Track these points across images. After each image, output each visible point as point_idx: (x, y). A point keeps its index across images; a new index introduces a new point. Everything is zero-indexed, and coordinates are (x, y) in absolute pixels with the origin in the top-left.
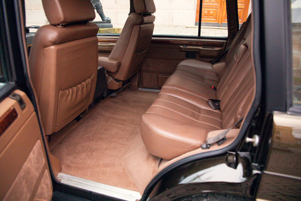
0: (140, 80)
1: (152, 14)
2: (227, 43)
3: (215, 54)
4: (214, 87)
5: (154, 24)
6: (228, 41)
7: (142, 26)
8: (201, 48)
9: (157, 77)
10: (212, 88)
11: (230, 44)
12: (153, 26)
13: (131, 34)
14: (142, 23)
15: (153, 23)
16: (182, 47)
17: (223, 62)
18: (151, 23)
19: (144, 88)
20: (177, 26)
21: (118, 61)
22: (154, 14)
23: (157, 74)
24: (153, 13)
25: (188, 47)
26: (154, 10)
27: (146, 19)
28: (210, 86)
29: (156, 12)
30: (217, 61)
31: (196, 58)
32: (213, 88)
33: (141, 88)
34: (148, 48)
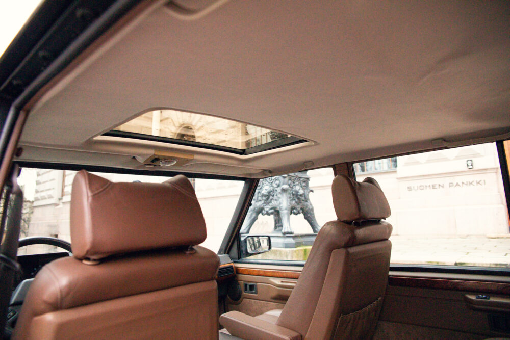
1: (383, 220)
5: (390, 242)
7: (352, 250)
12: (389, 247)
13: (327, 266)
14: (353, 242)
15: (387, 239)
16: (473, 297)
18: (384, 239)
20: (468, 236)
21: (295, 334)
22: (388, 220)
24: (385, 219)
25: (492, 299)
26: (387, 212)
27: (361, 232)
29: (390, 216)
34: (380, 298)
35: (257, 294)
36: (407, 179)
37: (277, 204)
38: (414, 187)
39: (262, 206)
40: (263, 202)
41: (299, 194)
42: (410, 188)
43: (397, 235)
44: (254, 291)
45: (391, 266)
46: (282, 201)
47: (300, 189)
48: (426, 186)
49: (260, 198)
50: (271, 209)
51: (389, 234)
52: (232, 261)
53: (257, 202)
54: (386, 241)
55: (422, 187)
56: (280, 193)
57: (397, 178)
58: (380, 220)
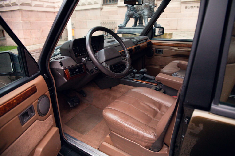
35: (162, 54)
36: (186, 3)
37: (142, 13)
38: (188, 7)
39: (133, 13)
40: (133, 11)
41: (152, 8)
42: (186, 8)
43: (177, 29)
44: (161, 53)
46: (145, 11)
47: (152, 6)
48: (194, 7)
49: (132, 9)
50: (138, 15)
52: (150, 39)
53: (130, 11)
55: (192, 7)
56: (144, 7)
57: (181, 2)
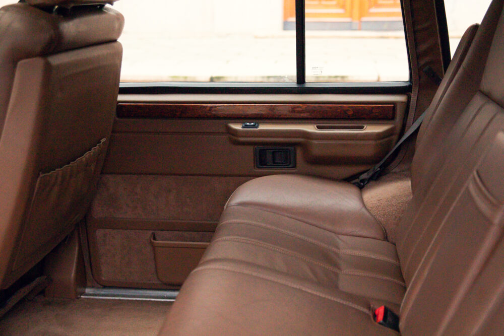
0: (86, 259)
1: (107, 6)
2: (407, 104)
3: (368, 150)
4: (386, 311)
5: (120, 46)
6: (414, 99)
7: (57, 60)
8: (311, 128)
9: (154, 247)
10: (375, 316)
11: (420, 111)
12: (118, 55)
14: (57, 45)
15: (115, 41)
16: (238, 127)
17: (400, 177)
18: (109, 40)
19: (105, 287)
22: (114, 8)
23: (151, 232)
24: (111, 3)
25: (263, 127)
27: (71, 28)
28: (369, 308)
30: (378, 177)
31: (295, 166)
32: (380, 317)
33: (93, 287)
34: (103, 140)
45: (121, 85)
51: (119, 31)
54: (114, 44)
58: (102, 6)
